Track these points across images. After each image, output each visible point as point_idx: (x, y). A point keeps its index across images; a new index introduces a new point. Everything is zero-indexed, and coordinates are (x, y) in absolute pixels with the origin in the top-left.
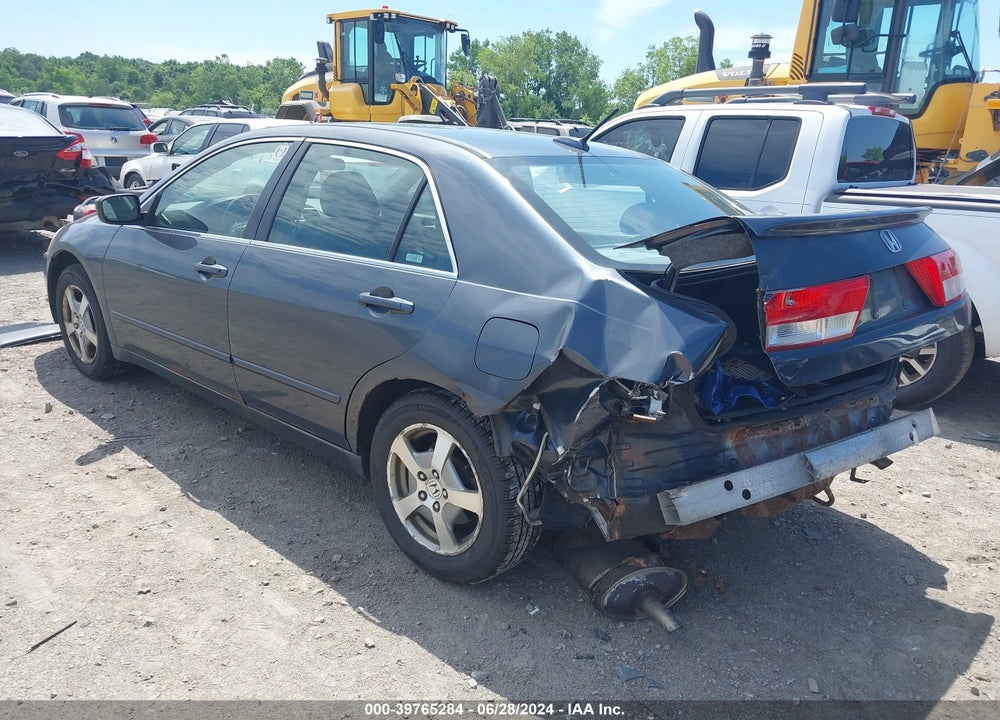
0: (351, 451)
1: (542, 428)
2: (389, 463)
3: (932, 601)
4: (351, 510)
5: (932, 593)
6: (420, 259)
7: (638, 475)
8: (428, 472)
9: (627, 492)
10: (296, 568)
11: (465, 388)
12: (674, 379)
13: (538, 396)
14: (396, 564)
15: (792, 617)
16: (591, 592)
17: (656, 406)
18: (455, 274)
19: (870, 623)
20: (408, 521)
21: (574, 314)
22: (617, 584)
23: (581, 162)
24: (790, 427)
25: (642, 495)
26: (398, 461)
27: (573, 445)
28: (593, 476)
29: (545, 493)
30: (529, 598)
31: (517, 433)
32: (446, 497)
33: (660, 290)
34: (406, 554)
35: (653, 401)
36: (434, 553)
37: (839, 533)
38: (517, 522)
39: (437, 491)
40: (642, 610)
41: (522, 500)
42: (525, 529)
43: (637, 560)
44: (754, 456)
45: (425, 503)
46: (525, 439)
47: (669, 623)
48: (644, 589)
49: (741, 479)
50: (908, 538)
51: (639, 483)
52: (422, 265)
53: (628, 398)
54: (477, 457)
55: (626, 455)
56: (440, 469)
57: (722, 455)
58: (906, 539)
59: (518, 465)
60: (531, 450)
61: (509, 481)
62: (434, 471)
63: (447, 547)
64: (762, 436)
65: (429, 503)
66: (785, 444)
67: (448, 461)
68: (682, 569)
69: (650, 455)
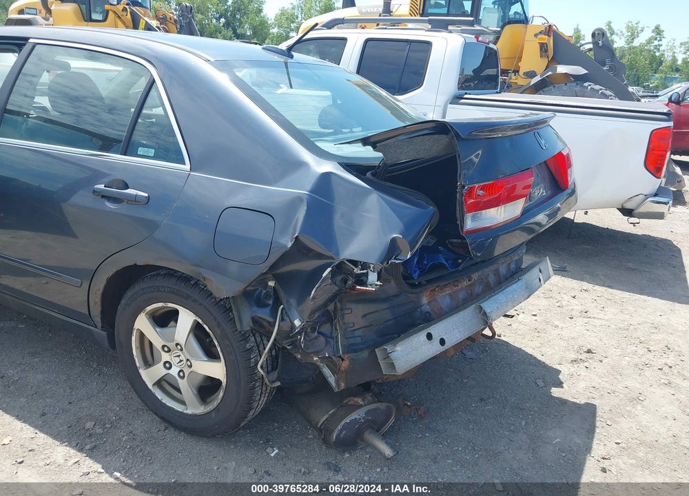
0: (96, 327)
1: (278, 302)
2: (133, 338)
3: (558, 398)
4: (99, 375)
5: (556, 392)
6: (152, 152)
7: (357, 333)
8: (171, 345)
9: (350, 349)
10: (50, 440)
11: (206, 273)
12: (395, 259)
13: (272, 275)
14: (145, 424)
15: (471, 427)
16: (320, 430)
17: (373, 277)
18: (187, 167)
19: (523, 423)
20: (156, 387)
21: (306, 204)
22: (343, 423)
23: (287, 67)
24: (466, 283)
25: (362, 350)
26: (142, 336)
27: (309, 318)
28: (322, 339)
29: (280, 357)
30: (268, 441)
31: (255, 308)
32: (190, 366)
33: (375, 179)
34: (156, 414)
35: (370, 273)
36: (182, 413)
37: (487, 351)
38: (257, 384)
39: (181, 361)
40: (363, 440)
41: (262, 367)
42: (264, 388)
43: (356, 399)
44: (441, 308)
45: (170, 372)
46: (264, 314)
47: (387, 451)
48: (363, 423)
49: (438, 330)
50: (531, 349)
51: (359, 340)
52: (155, 157)
53: (352, 273)
54: (219, 332)
55: (349, 318)
56: (183, 343)
57: (419, 310)
58: (529, 351)
59: (257, 335)
60: (269, 322)
61: (250, 350)
62: (177, 344)
63: (194, 408)
64: (447, 292)
65: (174, 371)
66: (461, 295)
67: (191, 335)
68: (390, 402)
69: (368, 317)
